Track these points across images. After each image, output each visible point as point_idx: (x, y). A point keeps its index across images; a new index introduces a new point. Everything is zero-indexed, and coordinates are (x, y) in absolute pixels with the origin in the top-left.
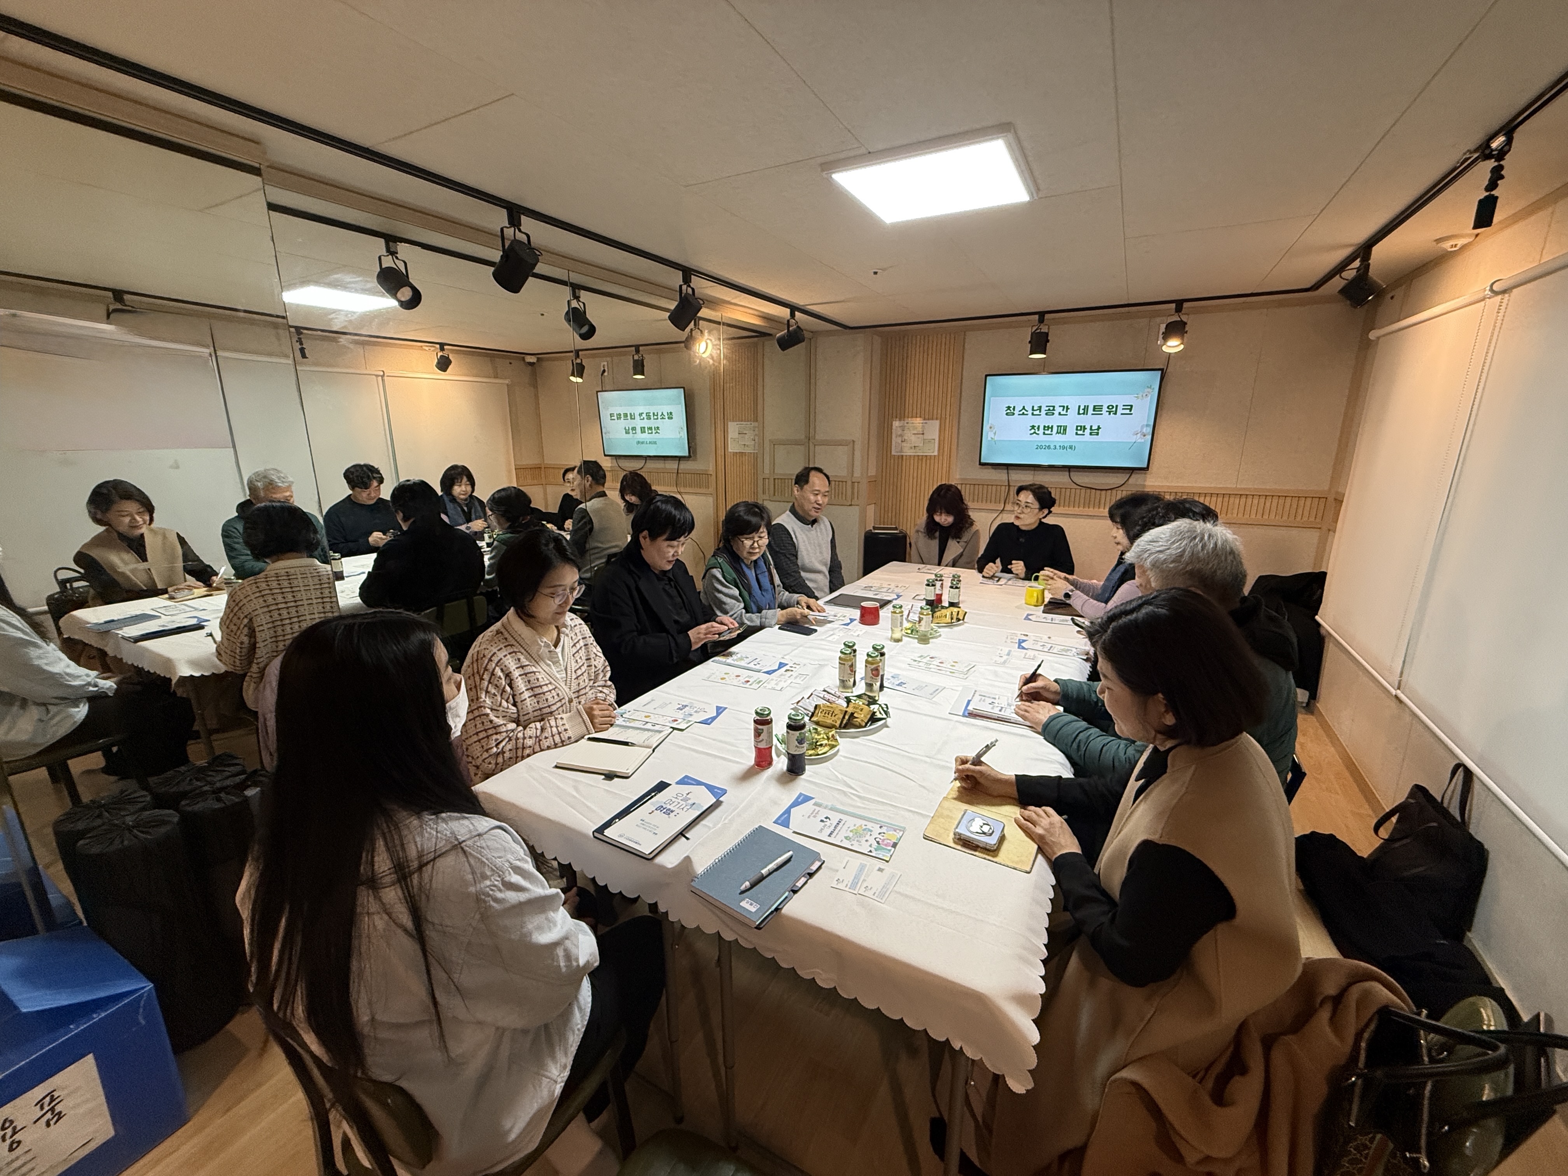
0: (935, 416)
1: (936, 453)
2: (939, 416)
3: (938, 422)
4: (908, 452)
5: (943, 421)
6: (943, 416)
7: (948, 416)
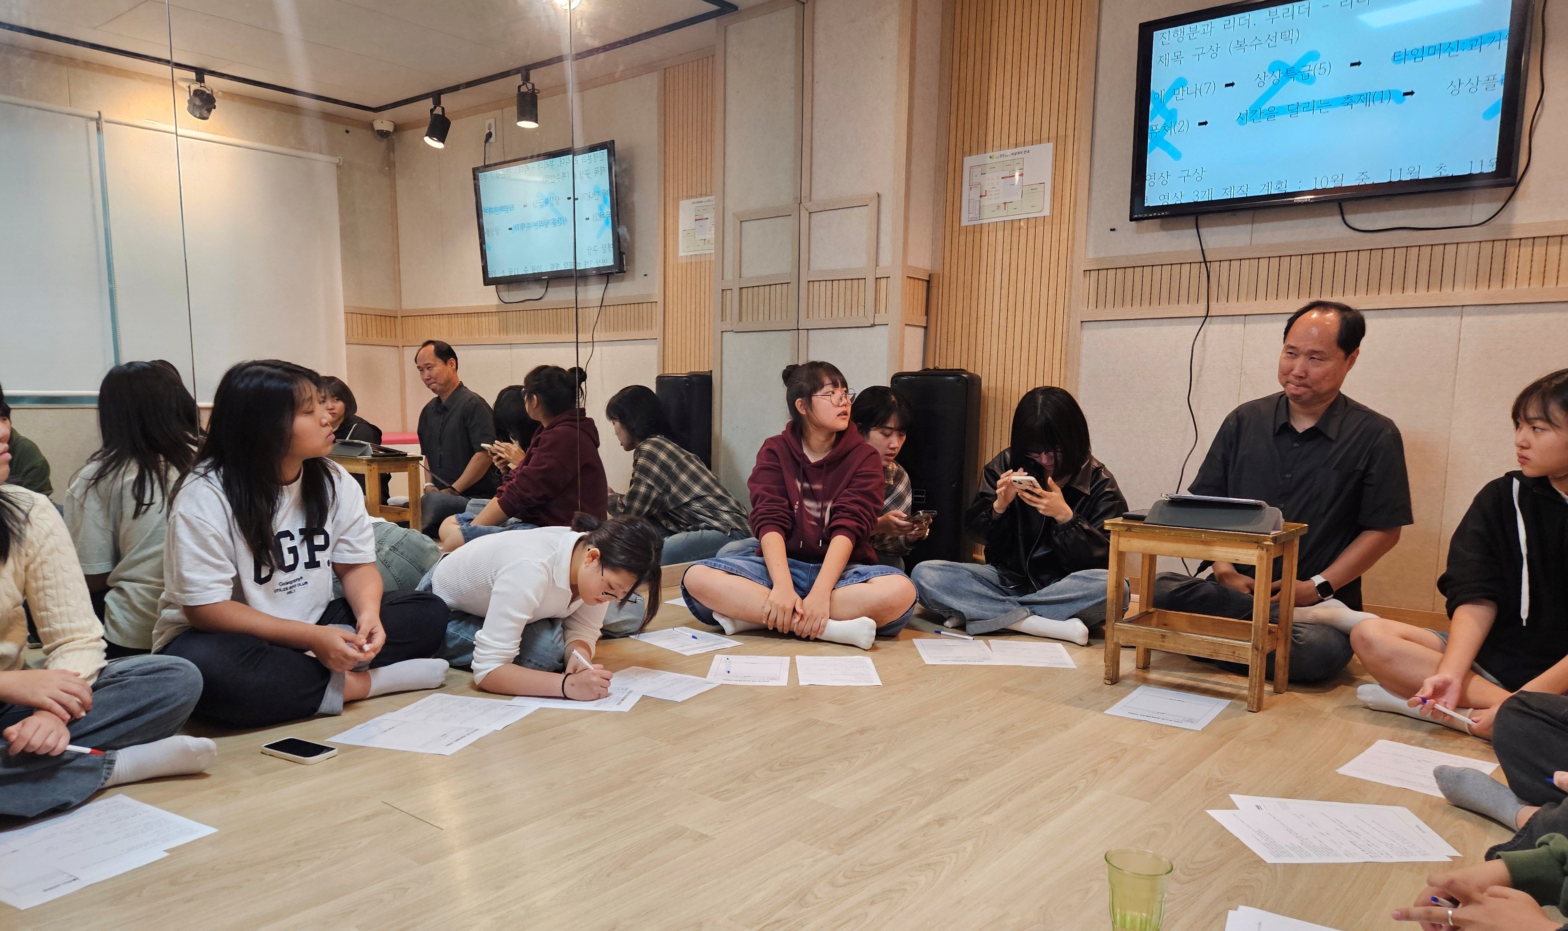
0: (1045, 135)
1: (1047, 212)
2: (1053, 134)
3: (1051, 146)
4: (991, 216)
5: (1061, 147)
6: (1062, 133)
7: (1070, 132)
